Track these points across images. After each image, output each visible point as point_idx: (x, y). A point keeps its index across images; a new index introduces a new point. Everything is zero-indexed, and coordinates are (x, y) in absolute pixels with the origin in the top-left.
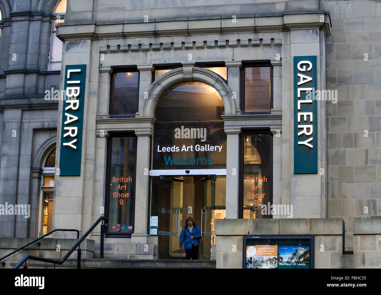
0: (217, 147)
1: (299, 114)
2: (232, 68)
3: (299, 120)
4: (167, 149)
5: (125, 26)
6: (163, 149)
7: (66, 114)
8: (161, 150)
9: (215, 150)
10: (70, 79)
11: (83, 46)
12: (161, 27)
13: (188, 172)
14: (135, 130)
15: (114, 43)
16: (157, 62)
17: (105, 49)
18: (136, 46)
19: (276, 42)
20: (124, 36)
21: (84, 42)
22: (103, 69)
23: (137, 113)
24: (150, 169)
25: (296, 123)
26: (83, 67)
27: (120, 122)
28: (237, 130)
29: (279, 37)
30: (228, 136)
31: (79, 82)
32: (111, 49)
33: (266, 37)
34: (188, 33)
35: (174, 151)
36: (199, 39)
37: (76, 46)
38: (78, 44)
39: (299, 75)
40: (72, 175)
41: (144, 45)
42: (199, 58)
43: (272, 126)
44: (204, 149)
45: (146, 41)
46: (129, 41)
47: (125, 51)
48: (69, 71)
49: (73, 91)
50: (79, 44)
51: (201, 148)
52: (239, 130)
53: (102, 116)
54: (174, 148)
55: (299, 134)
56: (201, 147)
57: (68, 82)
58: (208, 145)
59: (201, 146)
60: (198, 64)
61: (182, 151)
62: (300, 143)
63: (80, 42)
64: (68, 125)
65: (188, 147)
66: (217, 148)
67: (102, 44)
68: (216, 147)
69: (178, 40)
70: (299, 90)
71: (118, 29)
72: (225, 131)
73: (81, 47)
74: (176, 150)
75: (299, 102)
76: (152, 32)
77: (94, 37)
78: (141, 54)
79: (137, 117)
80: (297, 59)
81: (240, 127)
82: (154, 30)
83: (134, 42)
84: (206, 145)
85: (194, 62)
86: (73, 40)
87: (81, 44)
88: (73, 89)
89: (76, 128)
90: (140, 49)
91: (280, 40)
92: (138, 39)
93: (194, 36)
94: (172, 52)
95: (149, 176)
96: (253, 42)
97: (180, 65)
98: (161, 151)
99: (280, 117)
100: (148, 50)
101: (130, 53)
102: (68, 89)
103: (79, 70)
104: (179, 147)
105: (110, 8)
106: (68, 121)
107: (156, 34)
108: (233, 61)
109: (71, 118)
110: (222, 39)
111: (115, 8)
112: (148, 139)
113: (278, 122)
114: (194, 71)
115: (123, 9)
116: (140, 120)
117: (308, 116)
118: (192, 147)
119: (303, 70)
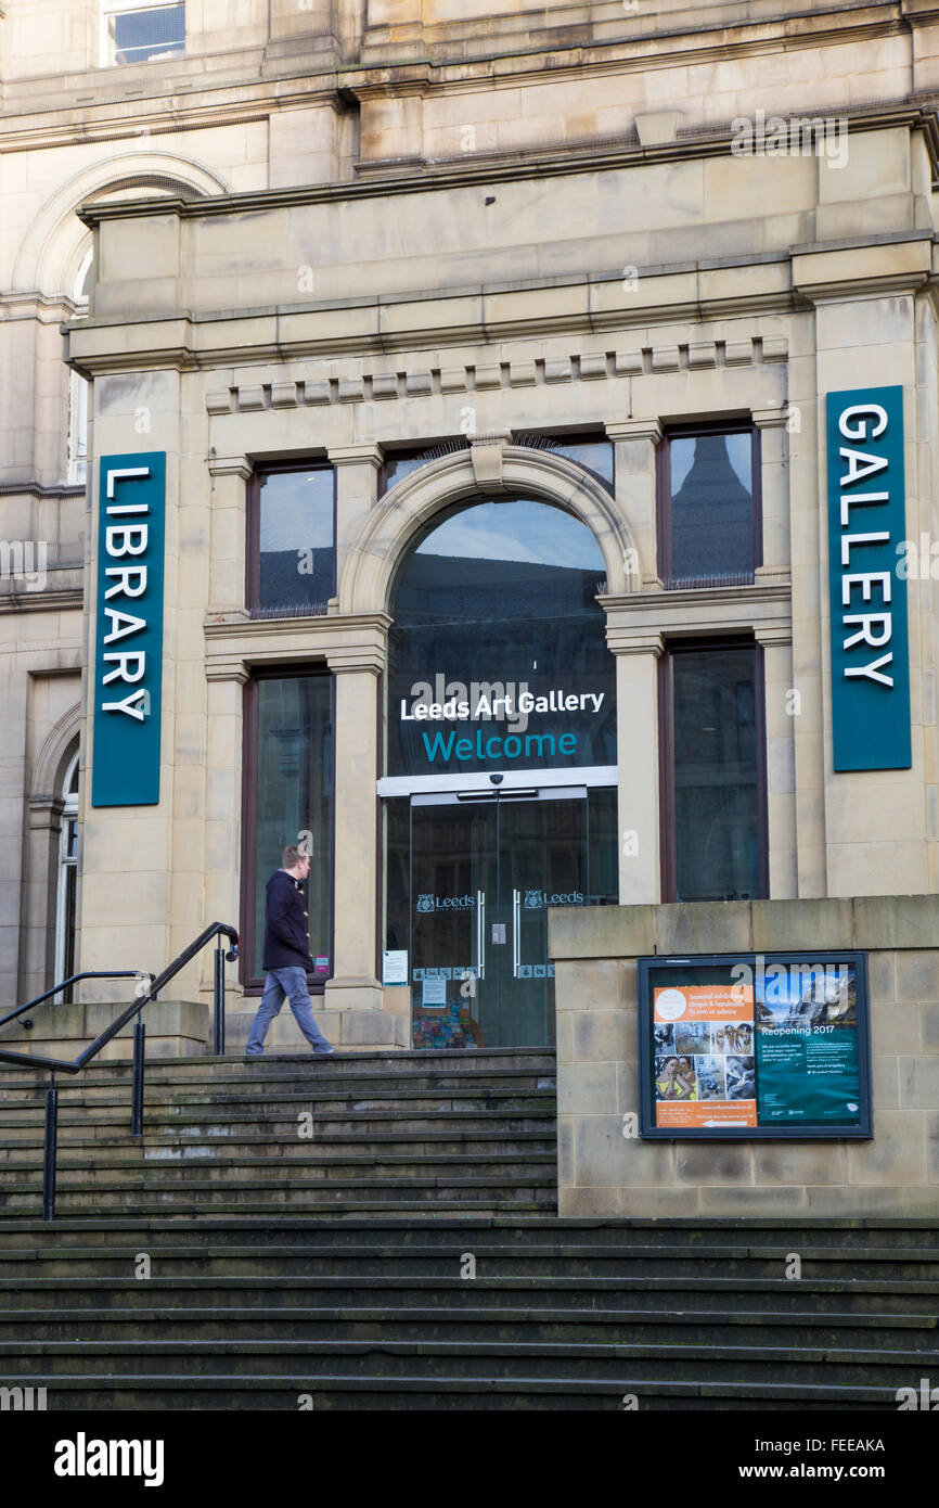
0: (588, 696)
1: (847, 579)
2: (628, 444)
3: (846, 600)
4: (432, 712)
5: (284, 321)
6: (418, 712)
7: (108, 612)
8: (413, 713)
9: (583, 707)
10: (114, 501)
11: (152, 392)
12: (397, 320)
13: (496, 780)
14: (328, 654)
15: (251, 378)
16: (391, 436)
17: (226, 399)
18: (322, 385)
19: (769, 348)
20: (282, 353)
21: (155, 380)
22: (220, 464)
23: (330, 602)
24: (379, 776)
25: (838, 608)
26: (157, 461)
27: (279, 630)
28: (648, 642)
29: (779, 330)
30: (620, 660)
31: (144, 508)
32: (244, 398)
33: (737, 333)
34: (485, 334)
35: (453, 715)
36: (521, 354)
37: (129, 394)
38: (135, 386)
39: (844, 452)
40: (133, 802)
41: (347, 381)
42: (523, 415)
43: (761, 623)
44: (545, 704)
45: (351, 369)
46: (301, 369)
47: (288, 404)
48: (112, 474)
49: (127, 539)
50: (139, 387)
51: (536, 703)
52: (657, 641)
53: (223, 613)
54: (453, 705)
55: (848, 643)
56: (538, 699)
57: (111, 510)
58: (560, 693)
59: (536, 697)
60: (519, 437)
61: (477, 714)
62: (849, 672)
63: (143, 379)
64: (116, 645)
65: (497, 702)
66: (589, 701)
67: (214, 383)
68: (583, 697)
69: (453, 361)
70: (846, 500)
71: (260, 333)
72: (610, 644)
73: (147, 397)
74: (457, 711)
75: (846, 540)
76: (369, 340)
77: (188, 361)
78: (338, 411)
79: (331, 613)
80: (836, 402)
81: (657, 632)
82: (375, 332)
83: (314, 372)
84: (552, 693)
85: (507, 431)
86: (120, 375)
87: (145, 387)
88: (127, 530)
89: (140, 656)
90: (337, 394)
91: (783, 343)
93: (505, 346)
94: (436, 399)
95: (378, 796)
96: (694, 355)
97: (463, 442)
98: (412, 717)
99: (785, 594)
100: (358, 398)
101: (303, 410)
102: (111, 531)
103: (144, 471)
104: (467, 704)
105: (234, 265)
106: (116, 634)
107: (382, 344)
108: (630, 420)
109: (123, 624)
110: (590, 348)
111: (250, 265)
112: (369, 680)
113: (778, 608)
114: (508, 459)
115: (276, 266)
116: (342, 623)
117: (877, 584)
118: (507, 701)
119: (858, 434)
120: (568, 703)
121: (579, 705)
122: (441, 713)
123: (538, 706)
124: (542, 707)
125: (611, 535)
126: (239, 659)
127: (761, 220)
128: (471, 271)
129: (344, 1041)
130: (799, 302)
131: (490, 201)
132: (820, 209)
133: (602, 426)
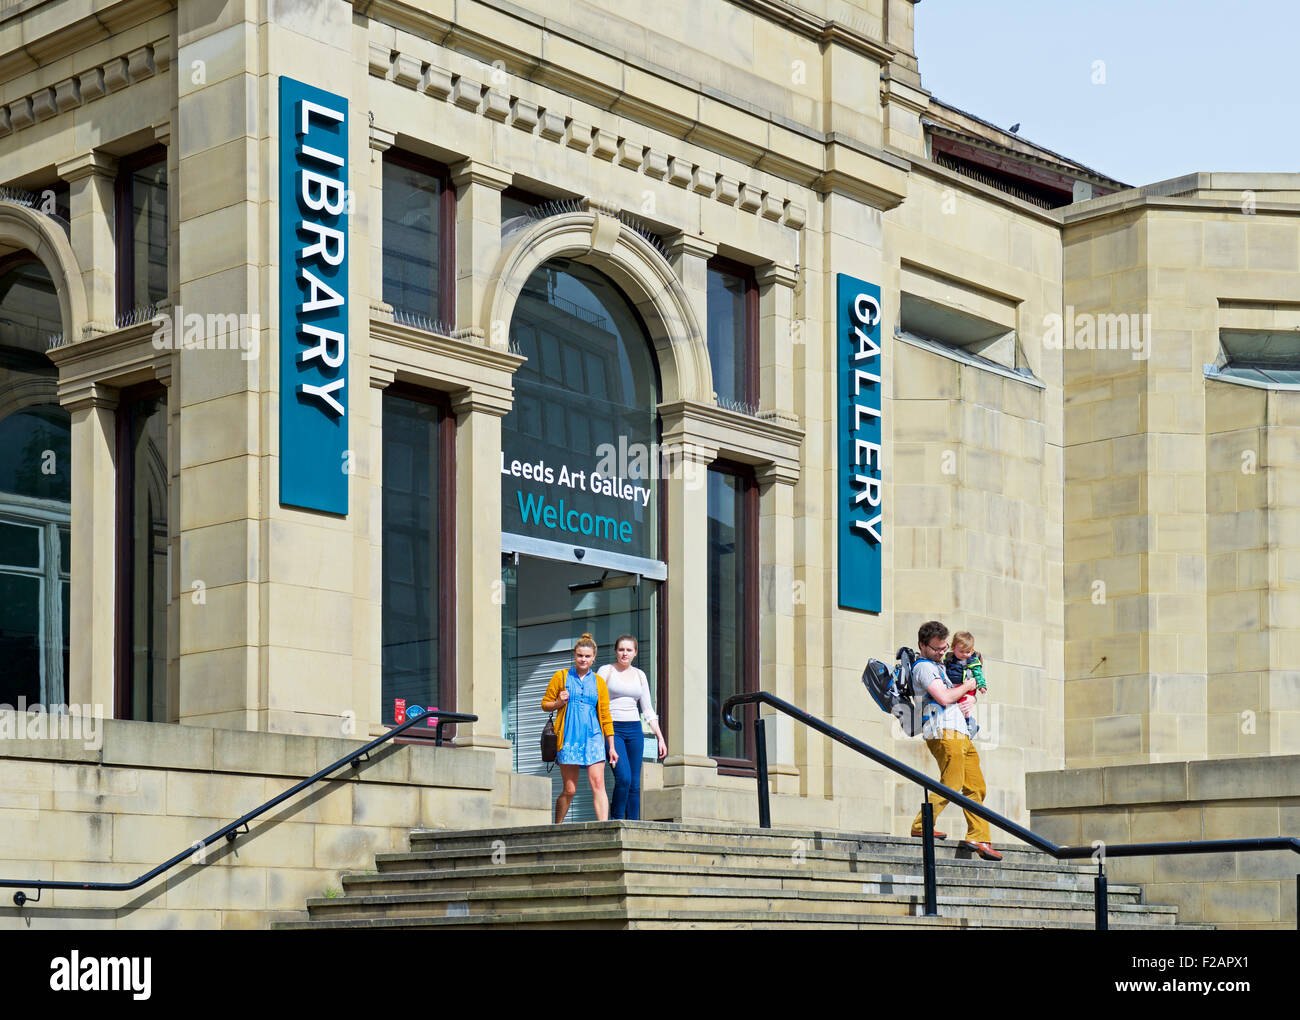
1: (859, 443)
2: (693, 258)
3: (857, 460)
4: (525, 471)
6: (513, 468)
7: (307, 274)
8: (510, 469)
9: (636, 499)
10: (311, 140)
11: (328, 19)
13: (579, 555)
15: (415, 49)
16: (526, 171)
17: (384, 60)
18: (474, 87)
19: (795, 214)
20: (452, 37)
21: (332, 6)
22: (375, 134)
24: (505, 530)
25: (847, 466)
29: (803, 198)
31: (340, 161)
32: (401, 68)
33: (779, 188)
34: (615, 102)
35: (541, 479)
36: (635, 135)
37: (305, 10)
38: (311, 3)
39: (857, 331)
40: (324, 509)
41: (496, 94)
42: (625, 196)
43: (782, 460)
44: (609, 488)
45: (505, 84)
46: (457, 63)
47: (438, 94)
49: (324, 192)
50: (315, 7)
51: (603, 485)
52: (714, 455)
53: (381, 311)
54: (541, 468)
55: (859, 498)
56: (605, 481)
61: (560, 483)
62: (858, 523)
63: (320, 1)
64: (316, 316)
65: (574, 475)
66: (640, 493)
67: (377, 38)
69: (584, 116)
70: (858, 374)
73: (323, 23)
74: (545, 477)
75: (858, 408)
76: (530, 61)
78: (479, 121)
81: (718, 446)
82: (536, 55)
83: (468, 70)
85: (615, 207)
87: (324, 12)
88: (322, 180)
89: (340, 338)
90: (484, 104)
91: (801, 213)
92: (482, 66)
93: (622, 121)
94: (563, 149)
95: (503, 550)
96: (746, 196)
98: (509, 472)
99: (796, 437)
100: (501, 117)
101: (450, 105)
102: (308, 175)
103: (340, 116)
104: (552, 471)
106: (313, 305)
107: (537, 71)
108: (700, 237)
109: (322, 296)
110: (684, 155)
112: (496, 423)
113: (791, 451)
114: (623, 239)
116: (488, 357)
117: (874, 453)
118: (582, 477)
119: (865, 319)
120: (626, 492)
121: (633, 496)
122: (532, 474)
123: (605, 487)
124: (607, 490)
125: (687, 342)
126: (395, 368)
127: (791, 93)
130: (823, 184)
132: (834, 108)
133: (676, 233)
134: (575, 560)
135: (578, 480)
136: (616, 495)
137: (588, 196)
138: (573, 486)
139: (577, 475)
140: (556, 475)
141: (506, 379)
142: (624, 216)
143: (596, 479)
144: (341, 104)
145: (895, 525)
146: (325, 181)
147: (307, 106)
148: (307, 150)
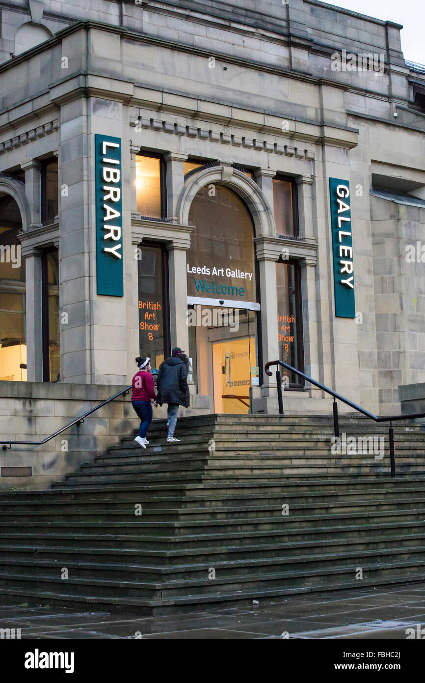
0: (247, 273)
1: (341, 247)
2: (266, 179)
3: (341, 255)
4: (198, 270)
5: (165, 95)
6: (193, 270)
7: (105, 206)
8: (191, 270)
10: (107, 156)
11: (113, 110)
12: (205, 108)
13: (222, 303)
14: (174, 240)
15: (148, 115)
17: (136, 121)
18: (171, 125)
19: (310, 155)
20: (160, 108)
21: (115, 105)
22: (133, 148)
28: (275, 257)
29: (313, 150)
30: (266, 262)
31: (118, 162)
32: (142, 122)
33: (301, 147)
34: (228, 122)
35: (205, 273)
36: (239, 133)
37: (105, 108)
38: (107, 105)
39: (338, 200)
40: (114, 295)
41: (180, 126)
42: (236, 157)
43: (309, 257)
44: (234, 274)
45: (183, 122)
46: (166, 116)
47: (157, 129)
49: (112, 175)
50: (108, 107)
53: (136, 215)
54: (205, 269)
55: (342, 271)
56: (232, 272)
58: (239, 270)
59: (231, 271)
61: (213, 274)
62: (343, 281)
63: (110, 103)
64: (110, 222)
65: (219, 271)
66: (248, 275)
67: (133, 111)
68: (246, 274)
69: (216, 129)
70: (340, 219)
71: (156, 97)
73: (112, 112)
74: (206, 272)
75: (341, 233)
76: (193, 112)
77: (128, 101)
78: (174, 137)
79: (174, 223)
80: (335, 182)
81: (278, 254)
82: (196, 110)
83: (170, 119)
84: (236, 270)
86: (101, 99)
87: (111, 107)
89: (118, 229)
90: (175, 131)
91: (312, 154)
92: (174, 117)
93: (233, 128)
94: (209, 143)
96: (288, 150)
98: (191, 272)
99: (315, 248)
100: (182, 134)
101: (162, 132)
102: (105, 169)
103: (118, 145)
104: (209, 269)
105: (137, 63)
106: (108, 218)
107: (196, 115)
108: (268, 169)
109: (112, 213)
110: (260, 138)
111: (143, 65)
112: (184, 254)
113: (313, 253)
114: (235, 174)
115: (152, 69)
116: (180, 228)
117: (348, 251)
118: (222, 271)
119: (342, 195)
120: (241, 275)
121: (245, 277)
122: (201, 272)
123: (232, 274)
125: (264, 212)
126: (142, 236)
127: (305, 107)
128: (219, 94)
129: (194, 407)
130: (321, 142)
131: (225, 69)
132: (324, 110)
133: (259, 169)
134: (219, 305)
135: (220, 272)
136: (237, 277)
137: (220, 159)
138: (219, 275)
139: (220, 270)
140: (211, 271)
141: (187, 236)
142: (235, 166)
143: (228, 271)
144: (118, 140)
145: (374, 275)
146: (112, 170)
147: (105, 144)
148: (105, 160)
